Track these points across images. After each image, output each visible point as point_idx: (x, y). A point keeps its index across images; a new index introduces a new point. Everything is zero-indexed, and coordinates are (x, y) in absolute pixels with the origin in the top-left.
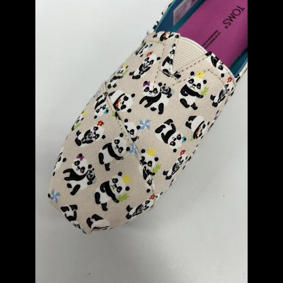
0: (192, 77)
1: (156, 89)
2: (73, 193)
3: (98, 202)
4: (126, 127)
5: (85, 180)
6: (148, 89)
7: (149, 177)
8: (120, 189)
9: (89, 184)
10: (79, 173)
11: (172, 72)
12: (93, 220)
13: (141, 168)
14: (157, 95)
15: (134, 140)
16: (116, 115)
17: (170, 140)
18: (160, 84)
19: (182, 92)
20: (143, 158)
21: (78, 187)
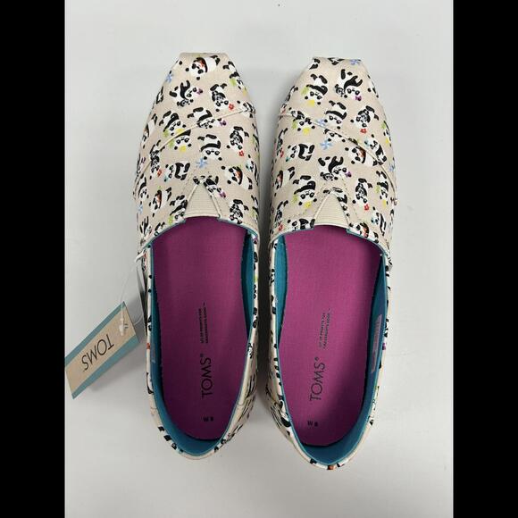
0: (313, 198)
1: (337, 173)
2: (343, 71)
3: (321, 77)
4: (340, 136)
5: (342, 86)
6: (345, 171)
7: (296, 115)
8: (312, 94)
9: (337, 85)
10: (350, 87)
11: (333, 192)
12: (315, 63)
13: (306, 116)
14: (333, 170)
15: (326, 131)
16: (355, 142)
17: (298, 149)
18: (336, 178)
19: (313, 183)
20: (310, 123)
21: (343, 77)
